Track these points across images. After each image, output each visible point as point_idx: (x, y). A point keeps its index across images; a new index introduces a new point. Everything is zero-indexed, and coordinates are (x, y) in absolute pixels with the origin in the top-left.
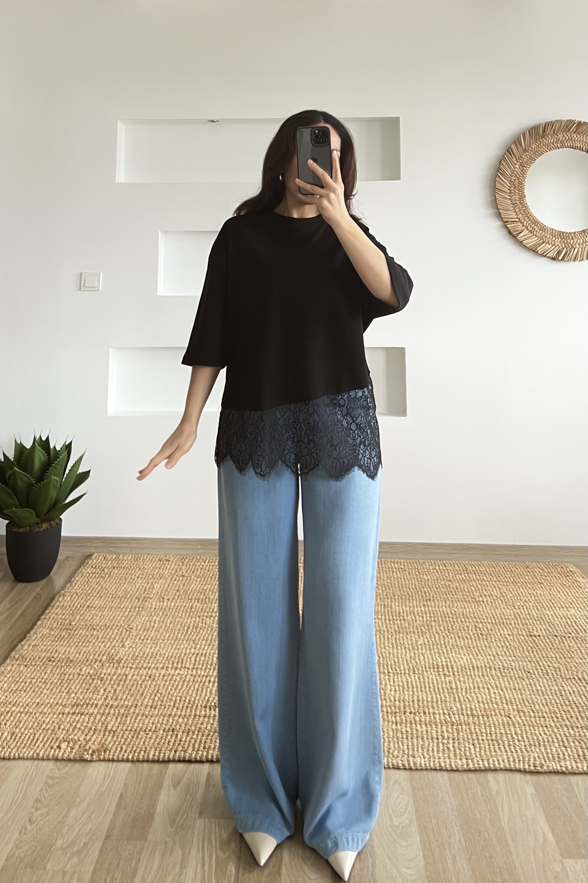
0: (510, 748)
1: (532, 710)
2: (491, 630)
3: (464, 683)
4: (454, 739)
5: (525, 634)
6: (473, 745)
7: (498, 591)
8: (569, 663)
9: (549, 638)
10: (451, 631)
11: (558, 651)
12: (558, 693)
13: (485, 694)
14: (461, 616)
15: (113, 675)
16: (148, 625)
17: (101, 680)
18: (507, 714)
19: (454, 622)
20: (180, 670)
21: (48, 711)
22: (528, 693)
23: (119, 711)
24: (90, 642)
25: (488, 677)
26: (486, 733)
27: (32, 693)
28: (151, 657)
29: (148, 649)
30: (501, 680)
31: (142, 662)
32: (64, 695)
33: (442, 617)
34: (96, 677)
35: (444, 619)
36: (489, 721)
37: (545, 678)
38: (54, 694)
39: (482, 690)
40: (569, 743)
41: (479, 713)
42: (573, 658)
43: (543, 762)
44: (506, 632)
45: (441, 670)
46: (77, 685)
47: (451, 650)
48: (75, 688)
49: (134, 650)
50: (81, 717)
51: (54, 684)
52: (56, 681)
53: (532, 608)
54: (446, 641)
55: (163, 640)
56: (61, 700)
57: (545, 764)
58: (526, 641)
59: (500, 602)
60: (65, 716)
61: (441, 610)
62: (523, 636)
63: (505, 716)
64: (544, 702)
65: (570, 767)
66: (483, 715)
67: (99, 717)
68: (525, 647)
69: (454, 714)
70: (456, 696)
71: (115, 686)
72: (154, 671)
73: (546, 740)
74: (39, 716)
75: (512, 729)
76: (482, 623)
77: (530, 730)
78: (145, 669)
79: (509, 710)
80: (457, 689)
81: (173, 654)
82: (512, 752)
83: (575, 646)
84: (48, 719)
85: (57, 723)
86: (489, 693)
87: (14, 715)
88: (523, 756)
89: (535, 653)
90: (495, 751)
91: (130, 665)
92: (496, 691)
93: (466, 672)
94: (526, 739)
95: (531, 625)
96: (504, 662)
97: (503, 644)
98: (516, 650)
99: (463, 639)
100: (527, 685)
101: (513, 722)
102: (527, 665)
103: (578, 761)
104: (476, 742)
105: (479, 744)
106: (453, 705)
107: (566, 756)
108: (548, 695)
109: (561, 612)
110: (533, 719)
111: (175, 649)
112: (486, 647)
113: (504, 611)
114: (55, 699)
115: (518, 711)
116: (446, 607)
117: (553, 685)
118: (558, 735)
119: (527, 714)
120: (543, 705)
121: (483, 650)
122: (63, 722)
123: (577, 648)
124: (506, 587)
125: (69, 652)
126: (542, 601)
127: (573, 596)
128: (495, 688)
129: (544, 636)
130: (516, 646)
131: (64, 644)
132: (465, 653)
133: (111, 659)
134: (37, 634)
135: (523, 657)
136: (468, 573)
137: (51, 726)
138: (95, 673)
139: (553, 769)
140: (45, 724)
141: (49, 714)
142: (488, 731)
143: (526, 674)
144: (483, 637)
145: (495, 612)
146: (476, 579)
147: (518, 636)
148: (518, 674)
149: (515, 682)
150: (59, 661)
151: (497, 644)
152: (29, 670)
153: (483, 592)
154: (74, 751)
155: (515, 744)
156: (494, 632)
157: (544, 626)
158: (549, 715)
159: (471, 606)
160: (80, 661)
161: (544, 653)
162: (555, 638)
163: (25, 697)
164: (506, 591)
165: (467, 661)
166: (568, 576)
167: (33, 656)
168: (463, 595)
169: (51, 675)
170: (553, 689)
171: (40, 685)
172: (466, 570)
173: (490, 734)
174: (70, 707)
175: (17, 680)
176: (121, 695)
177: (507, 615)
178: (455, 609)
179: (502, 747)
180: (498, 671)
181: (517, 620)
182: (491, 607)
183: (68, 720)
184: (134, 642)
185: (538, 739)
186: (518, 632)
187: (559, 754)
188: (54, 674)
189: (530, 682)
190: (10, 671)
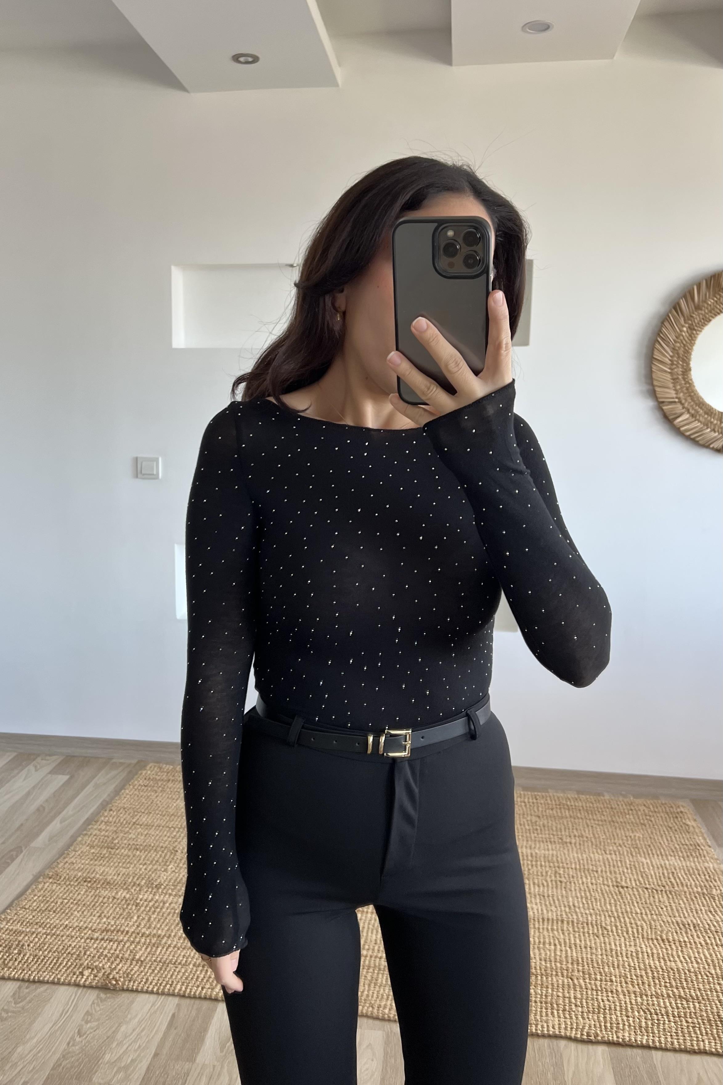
0: (564, 1014)
1: (600, 973)
2: (573, 877)
5: (610, 884)
7: (591, 832)
8: (654, 920)
9: (638, 891)
11: (645, 906)
12: (634, 954)
13: (550, 950)
14: (542, 859)
15: (150, 901)
17: (136, 906)
18: (570, 974)
22: (600, 953)
23: (150, 940)
24: (131, 863)
25: (558, 932)
26: (541, 995)
27: (61, 915)
30: (572, 936)
32: (95, 918)
34: (132, 902)
36: (547, 981)
37: (624, 936)
38: (84, 917)
39: (547, 946)
40: (633, 1012)
41: (539, 971)
42: (661, 915)
43: (599, 1032)
44: (589, 880)
46: (110, 909)
48: (108, 912)
49: (177, 874)
50: (109, 943)
51: (86, 906)
52: (88, 903)
53: (625, 853)
56: (91, 924)
57: (600, 1034)
58: (611, 892)
59: (590, 844)
60: (93, 941)
62: (608, 886)
63: (567, 977)
64: (616, 964)
65: (628, 1039)
66: (542, 975)
67: (128, 945)
68: (607, 899)
71: (150, 913)
73: (607, 1006)
75: (572, 992)
76: (564, 868)
77: (592, 995)
79: (573, 971)
82: (565, 1018)
83: (667, 902)
84: (75, 943)
85: (84, 948)
86: (555, 950)
87: (39, 937)
88: (577, 1023)
89: (618, 907)
90: (547, 1015)
91: (170, 891)
92: (564, 948)
94: (585, 1004)
95: (620, 874)
96: (580, 915)
97: (583, 894)
98: (596, 902)
99: (539, 886)
100: (600, 942)
101: (574, 985)
102: (606, 920)
103: (639, 1032)
107: (626, 1027)
108: (622, 956)
109: (657, 861)
110: (598, 983)
112: (562, 896)
113: (592, 855)
114: (85, 922)
115: (583, 972)
116: (526, 847)
117: (630, 946)
118: (623, 1002)
119: (593, 976)
120: (613, 967)
121: (558, 900)
122: (90, 947)
123: (668, 904)
124: (601, 827)
125: (107, 873)
126: (639, 846)
127: (677, 841)
128: (563, 945)
129: (633, 888)
130: (598, 898)
131: (104, 864)
132: (538, 901)
133: (150, 884)
134: (76, 851)
135: (603, 911)
136: (560, 808)
137: (77, 950)
138: (131, 897)
139: (609, 1039)
140: (71, 948)
141: (77, 938)
142: (544, 992)
143: (602, 931)
144: (561, 885)
145: (582, 857)
146: (568, 816)
147: (602, 886)
148: (593, 930)
149: (588, 940)
150: (95, 882)
151: (576, 893)
152: (62, 889)
153: (573, 832)
154: (97, 978)
155: (571, 1009)
156: (575, 879)
157: (635, 877)
158: (619, 979)
159: (556, 848)
160: (117, 883)
161: (628, 907)
162: (645, 890)
163: (53, 918)
164: (599, 833)
165: (538, 912)
166: (677, 817)
167: (68, 874)
168: (549, 834)
169: (85, 896)
170: (629, 949)
171: (72, 906)
172: (559, 805)
173: (546, 996)
174: (99, 932)
175: (48, 899)
176: (154, 923)
177: (595, 861)
178: (537, 851)
179: (555, 1012)
180: (570, 925)
181: (605, 867)
182: (579, 850)
183: (95, 945)
184: (178, 866)
185: (599, 1006)
186: (603, 881)
187: (618, 1024)
188: (88, 896)
189: (604, 940)
190: (42, 889)
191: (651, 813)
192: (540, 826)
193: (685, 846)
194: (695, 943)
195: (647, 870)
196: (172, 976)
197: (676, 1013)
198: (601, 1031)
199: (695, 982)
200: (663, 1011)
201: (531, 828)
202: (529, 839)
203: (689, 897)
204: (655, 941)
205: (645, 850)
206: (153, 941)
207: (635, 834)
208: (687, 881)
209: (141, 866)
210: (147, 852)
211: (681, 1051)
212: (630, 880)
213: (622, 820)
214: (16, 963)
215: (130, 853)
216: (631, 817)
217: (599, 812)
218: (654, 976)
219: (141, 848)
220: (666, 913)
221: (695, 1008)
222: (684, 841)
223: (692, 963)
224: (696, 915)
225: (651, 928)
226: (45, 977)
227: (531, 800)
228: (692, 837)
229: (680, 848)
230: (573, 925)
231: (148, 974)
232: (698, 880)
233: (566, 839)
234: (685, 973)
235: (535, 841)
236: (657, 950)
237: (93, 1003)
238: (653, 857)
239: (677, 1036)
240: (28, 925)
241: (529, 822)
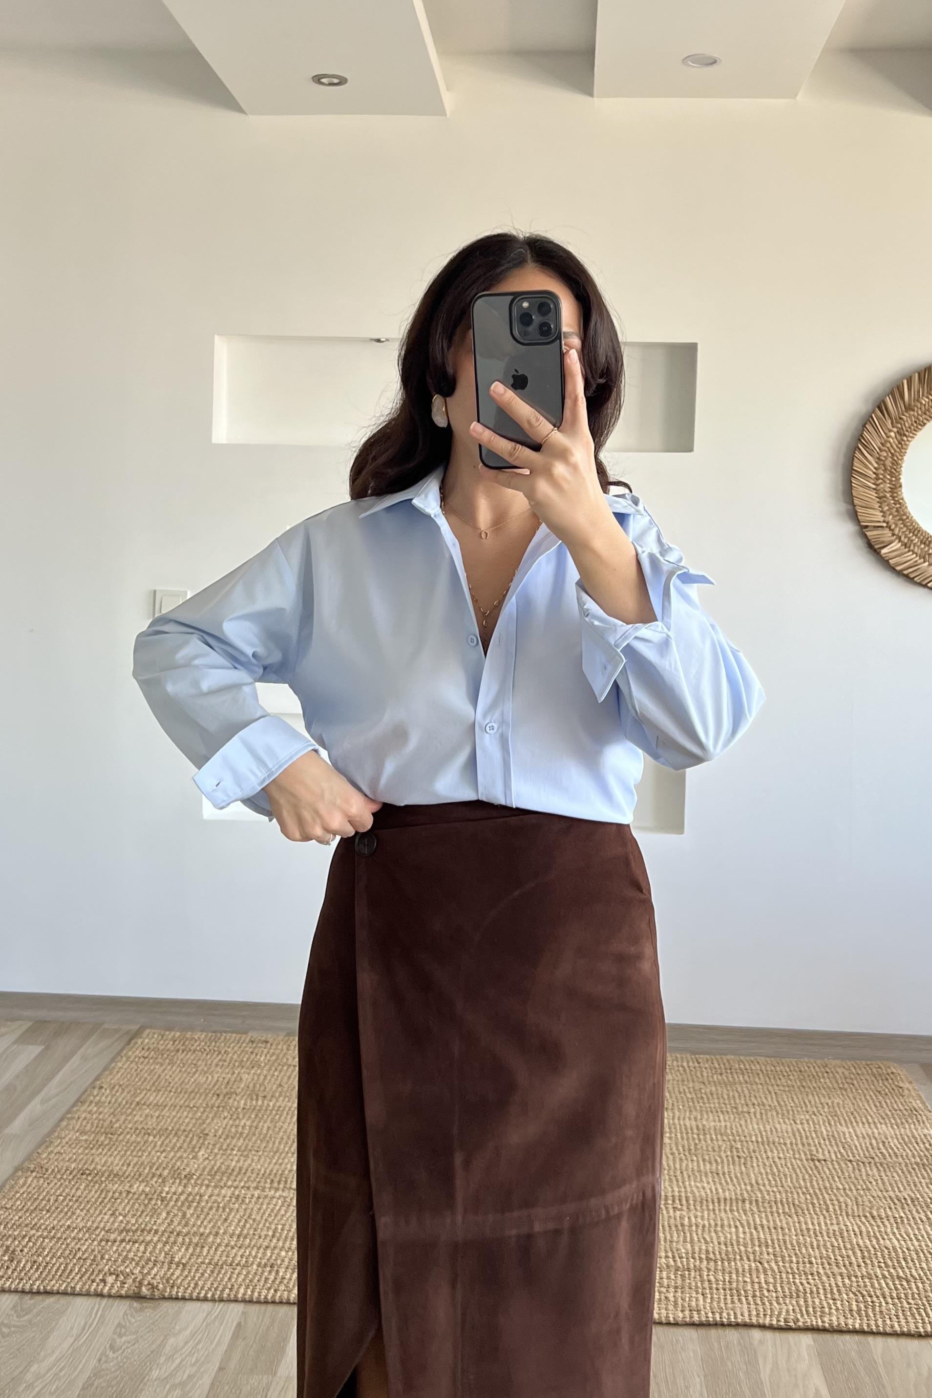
0: (755, 1300)
1: (796, 1254)
2: (754, 1151)
3: (702, 1218)
4: (676, 1287)
5: (804, 1157)
6: (703, 1295)
7: (774, 1099)
8: (861, 1196)
9: (839, 1164)
10: (693, 1151)
11: (849, 1180)
12: (837, 1233)
13: (730, 1233)
14: (712, 1132)
15: (181, 1194)
16: (233, 1130)
17: (162, 1201)
19: (700, 1140)
20: (283, 1191)
21: (84, 1236)
22: (794, 1234)
23: (190, 1239)
24: (144, 1151)
25: (739, 1212)
26: (724, 1281)
27: (59, 1214)
28: (239, 1173)
29: (234, 1163)
30: (756, 1216)
31: (225, 1179)
32: (106, 1217)
33: (681, 1133)
34: (155, 1196)
35: (685, 1135)
36: (730, 1267)
37: (823, 1215)
38: (91, 1216)
39: (727, 1229)
40: (840, 1295)
41: (718, 1257)
42: (869, 1190)
43: (799, 1316)
44: (776, 1155)
45: (670, 1202)
46: (125, 1206)
47: (689, 1176)
48: (124, 1209)
49: (213, 1162)
50: (133, 1245)
51: (91, 1203)
52: (93, 1200)
53: (821, 1122)
54: (684, 1165)
55: (258, 1151)
56: (103, 1223)
57: (801, 1320)
58: (804, 1167)
59: (775, 1113)
60: (110, 1243)
61: (682, 1123)
62: (801, 1160)
63: (755, 1261)
64: (815, 1244)
65: (836, 1323)
66: (722, 1260)
67: (160, 1246)
68: (800, 1175)
69: (681, 1258)
70: (688, 1235)
71: (184, 1209)
72: (243, 1192)
73: (808, 1290)
74: (71, 1242)
75: (762, 1276)
76: (741, 1141)
77: (788, 1278)
78: (229, 1187)
79: (761, 1253)
80: (690, 1226)
81: (272, 1171)
82: (756, 1304)
83: (876, 1174)
84: (85, 1247)
85: (99, 1252)
86: (737, 1232)
87: (33, 1240)
88: (771, 1309)
89: (815, 1183)
90: (733, 1302)
91: (206, 1182)
92: (747, 1230)
93: (707, 1206)
94: (779, 1289)
95: (815, 1146)
96: (765, 1193)
97: (769, 1171)
98: (786, 1178)
99: (710, 1163)
100: (794, 1222)
101: (764, 1269)
102: (799, 1198)
103: (849, 1316)
104: (708, 1291)
105: (711, 1294)
106: (681, 1247)
107: (833, 1311)
108: (822, 1236)
109: (861, 1130)
110: (794, 1266)
111: (275, 1164)
112: (742, 1173)
113: (778, 1126)
114: (93, 1222)
115: (775, 1256)
116: (690, 1119)
118: (827, 1285)
119: (787, 1259)
120: (813, 1248)
121: (737, 1177)
122: (108, 1250)
123: (879, 1178)
124: (788, 1093)
125: (112, 1163)
126: (839, 1113)
127: (888, 1106)
128: (746, 1228)
129: (832, 1161)
130: (788, 1173)
131: (104, 1152)
132: (710, 1180)
133: (176, 1174)
134: (62, 1138)
135: (795, 1188)
136: (732, 1073)
137: (90, 1255)
138: (153, 1191)
139: (812, 1325)
140: (81, 1253)
141: (86, 1240)
142: (727, 1279)
143: (795, 1209)
144: (740, 1161)
145: (764, 1127)
146: (742, 1081)
147: (793, 1161)
148: (783, 1209)
149: (777, 1219)
150: (96, 1174)
151: (759, 1169)
152: (52, 1184)
153: (751, 1100)
154: (126, 1286)
155: (763, 1294)
156: (757, 1154)
157: (836, 1149)
158: (820, 1261)
159: (729, 1118)
160: (129, 1175)
161: (827, 1182)
162: (848, 1163)
163: (49, 1218)
164: (786, 1100)
165: (712, 1192)
166: (887, 1079)
167: (57, 1166)
168: (719, 1103)
169: (87, 1192)
170: (831, 1228)
171: (71, 1204)
172: (731, 1069)
173: (729, 1282)
174: (117, 1232)
175: (35, 1196)
176: (193, 1220)
177: (782, 1132)
178: (705, 1123)
179: (744, 1299)
180: (754, 1203)
181: (796, 1139)
182: (760, 1121)
183: (115, 1248)
184: (211, 1152)
185: (798, 1290)
186: (794, 1154)
187: (823, 1307)
188: (90, 1191)
189: (799, 1219)
190: (24, 1184)
191: (852, 1076)
192: (706, 1094)
193: (898, 1112)
194: (914, 1218)
195: (849, 1140)
196: (230, 1279)
197: (895, 1295)
198: (802, 1316)
199: (916, 1262)
200: (878, 1293)
201: (694, 1096)
202: (693, 1109)
203: (905, 1169)
204: (863, 1219)
205: (847, 1118)
206: (195, 1240)
207: (833, 1099)
208: (902, 1151)
209: (158, 1154)
210: (163, 1138)
211: (903, 1335)
212: (829, 1152)
213: (815, 1085)
214: (10, 1272)
215: (139, 1139)
216: (827, 1080)
217: (784, 1076)
218: (864, 1256)
219: (155, 1132)
220: (877, 1189)
221: (918, 1288)
222: (898, 1106)
223: (911, 1240)
224: (914, 1188)
225: (857, 1205)
226: (54, 1286)
227: (691, 1064)
228: (907, 1101)
229: (893, 1114)
230: (757, 1204)
231: (197, 1278)
232: (915, 1149)
233: (742, 1108)
234: (904, 1252)
235: (701, 1111)
236: (867, 1228)
237: (125, 1314)
238: (858, 1126)
239: (898, 1318)
240: (15, 1227)
241: (691, 1089)
